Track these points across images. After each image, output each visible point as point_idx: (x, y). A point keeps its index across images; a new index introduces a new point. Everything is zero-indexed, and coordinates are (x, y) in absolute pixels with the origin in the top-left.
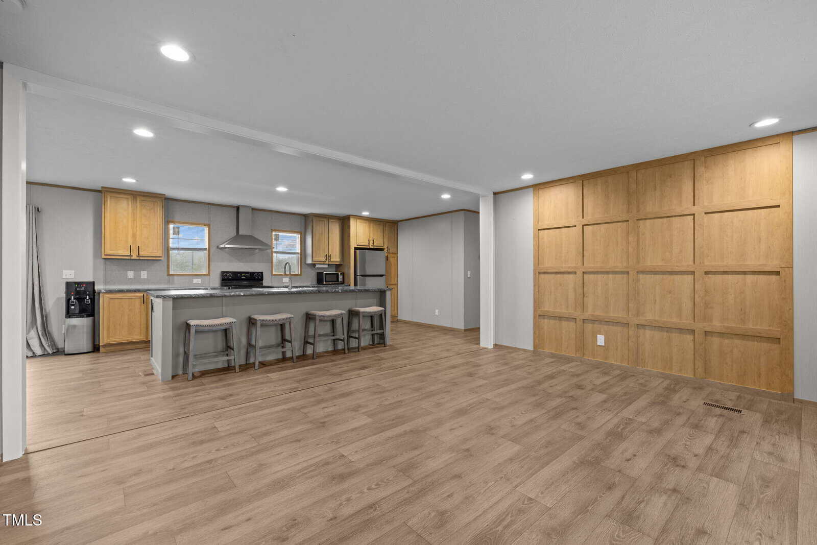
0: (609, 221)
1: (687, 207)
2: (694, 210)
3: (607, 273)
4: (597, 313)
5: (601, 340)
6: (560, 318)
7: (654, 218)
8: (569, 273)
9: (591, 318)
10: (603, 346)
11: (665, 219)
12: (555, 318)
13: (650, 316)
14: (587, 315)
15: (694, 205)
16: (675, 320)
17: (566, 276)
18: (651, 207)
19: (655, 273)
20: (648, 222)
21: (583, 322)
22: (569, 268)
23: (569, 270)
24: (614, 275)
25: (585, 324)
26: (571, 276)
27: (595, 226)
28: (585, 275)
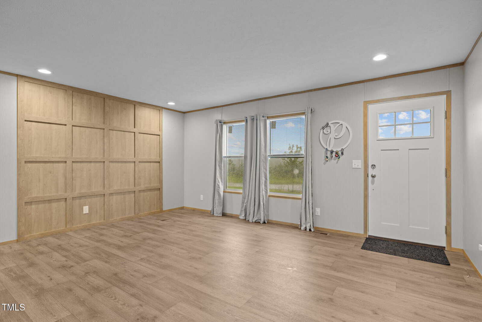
0: (92, 127)
1: (132, 129)
2: (135, 130)
3: (90, 162)
4: (83, 191)
5: (86, 210)
6: (50, 201)
7: (118, 131)
8: (58, 162)
9: (79, 195)
10: (87, 214)
11: (123, 132)
12: (44, 202)
13: (116, 187)
14: (76, 193)
15: (135, 128)
16: (127, 187)
17: (56, 165)
18: (116, 124)
19: (118, 162)
20: (114, 132)
21: (73, 200)
22: (60, 158)
23: (60, 160)
24: (95, 164)
25: (73, 201)
26: (61, 165)
27: (82, 128)
28: (73, 164)
